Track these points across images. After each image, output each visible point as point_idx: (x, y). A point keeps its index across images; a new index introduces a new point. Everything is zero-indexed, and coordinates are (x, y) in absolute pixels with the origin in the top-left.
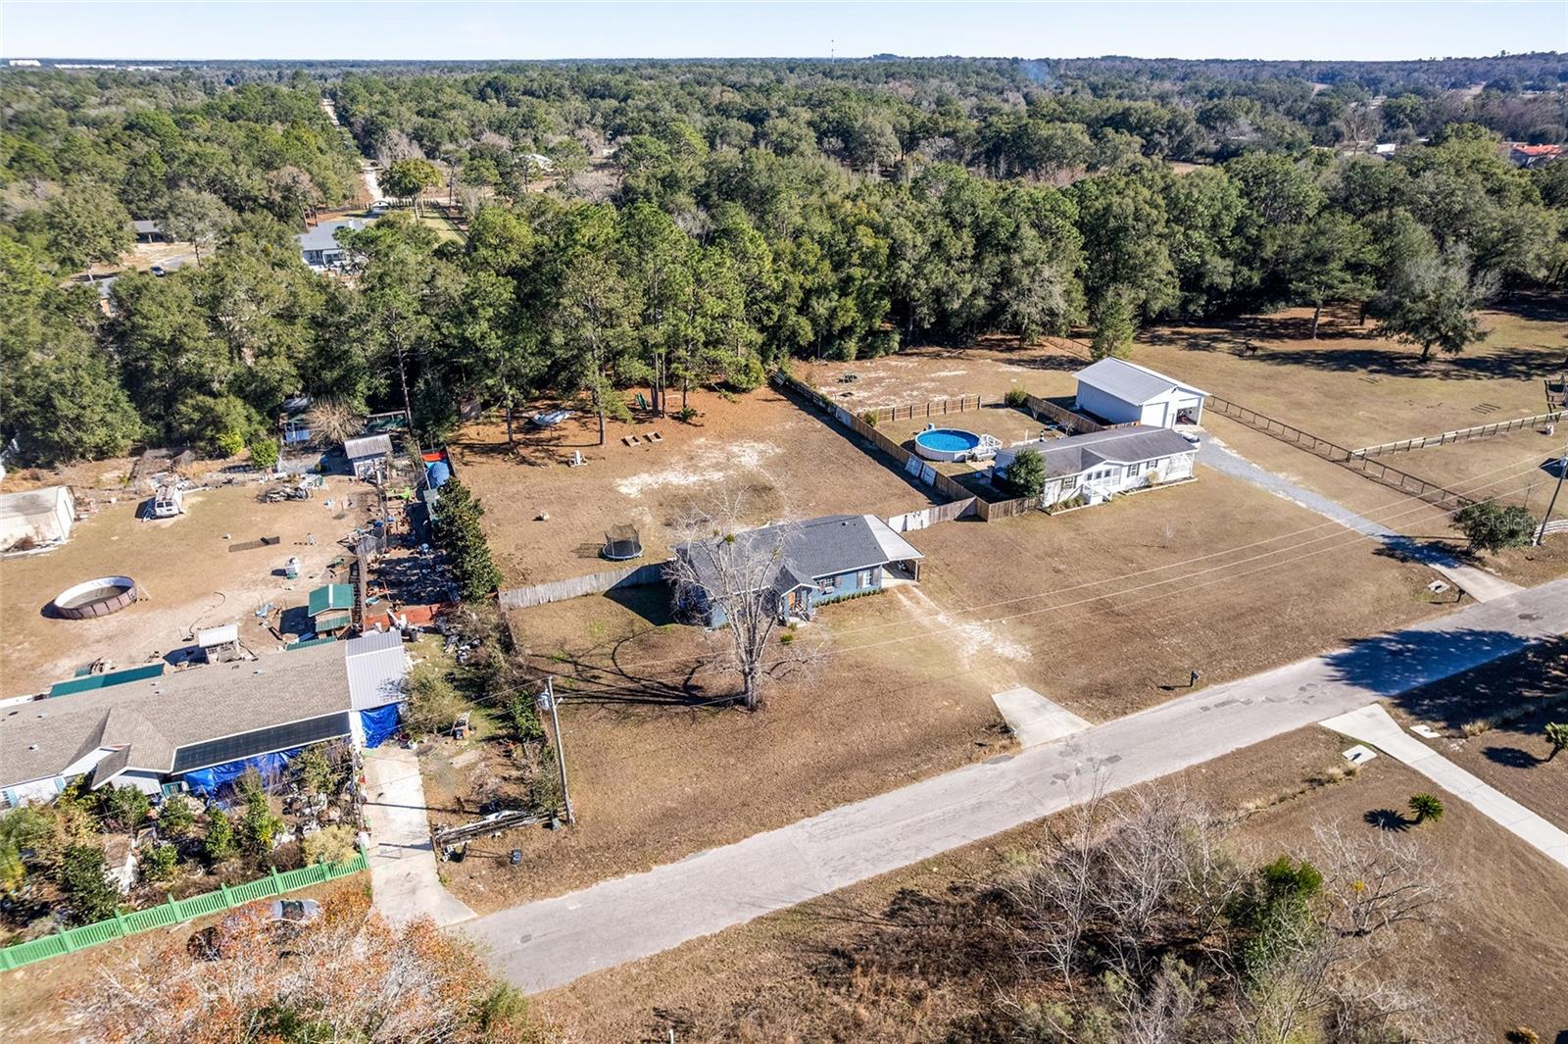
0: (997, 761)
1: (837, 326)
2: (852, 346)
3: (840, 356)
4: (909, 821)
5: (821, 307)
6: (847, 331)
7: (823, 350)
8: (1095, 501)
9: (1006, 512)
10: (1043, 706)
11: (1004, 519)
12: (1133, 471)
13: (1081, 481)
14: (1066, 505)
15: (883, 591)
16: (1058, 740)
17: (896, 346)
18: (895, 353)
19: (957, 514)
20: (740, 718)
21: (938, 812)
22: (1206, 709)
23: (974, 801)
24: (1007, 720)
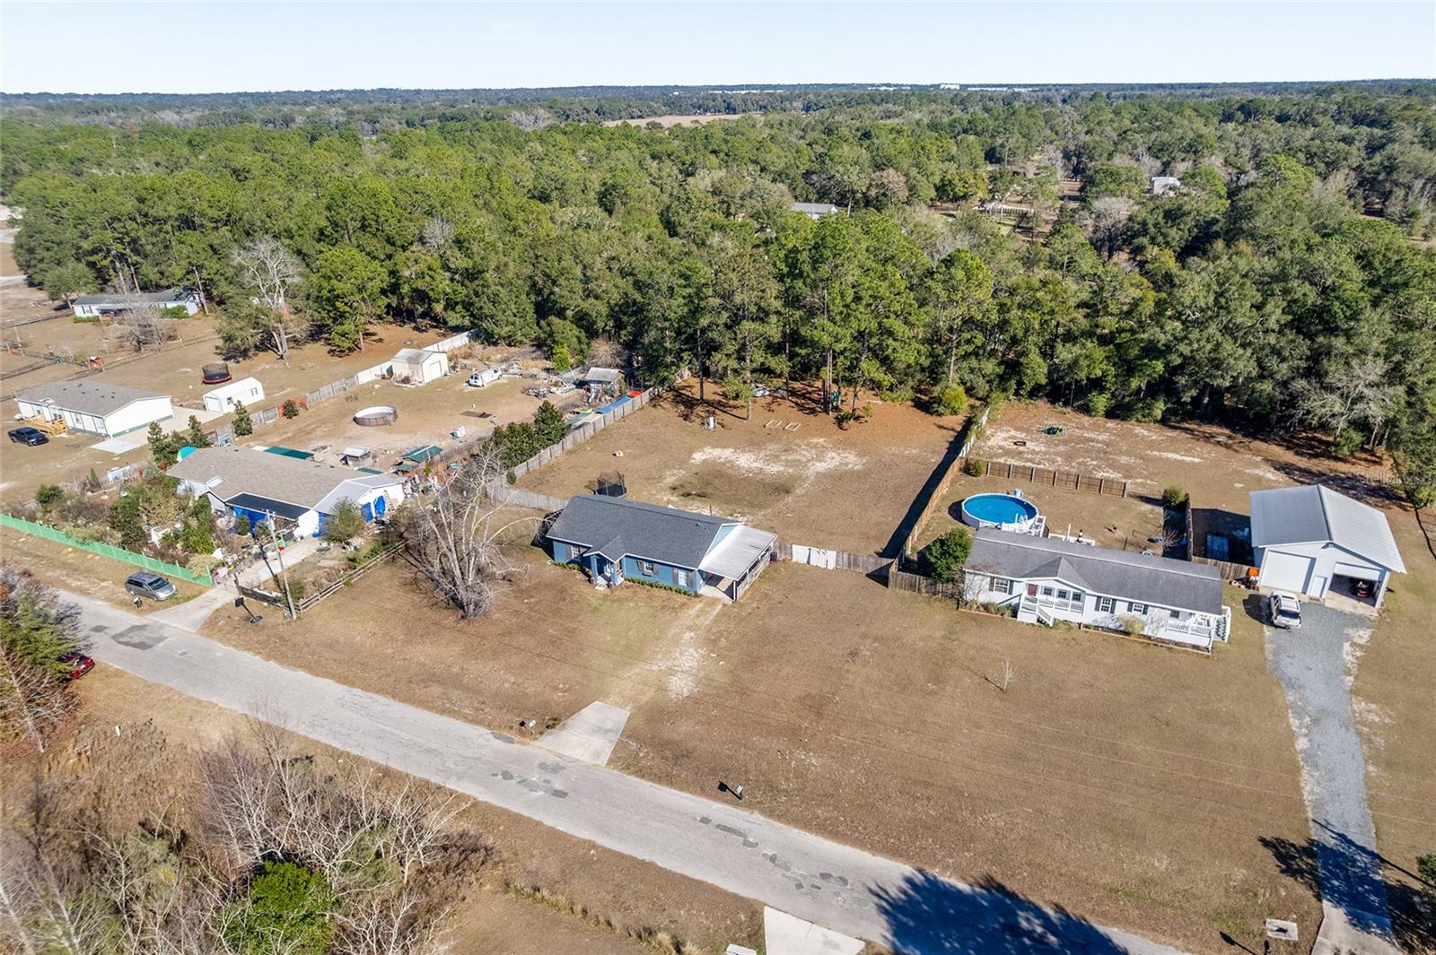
0: (498, 737)
1: (1082, 375)
2: (1101, 402)
3: (1086, 410)
4: (387, 728)
5: (1065, 353)
6: (1097, 384)
7: (1075, 399)
8: (1024, 617)
9: (912, 587)
10: (607, 731)
11: (907, 593)
12: (1106, 605)
13: (1020, 588)
14: (986, 607)
15: (697, 595)
16: (560, 756)
17: (1158, 413)
18: (1156, 421)
19: (871, 569)
20: (450, 618)
21: (407, 737)
22: (705, 821)
23: (435, 747)
24: (569, 721)
